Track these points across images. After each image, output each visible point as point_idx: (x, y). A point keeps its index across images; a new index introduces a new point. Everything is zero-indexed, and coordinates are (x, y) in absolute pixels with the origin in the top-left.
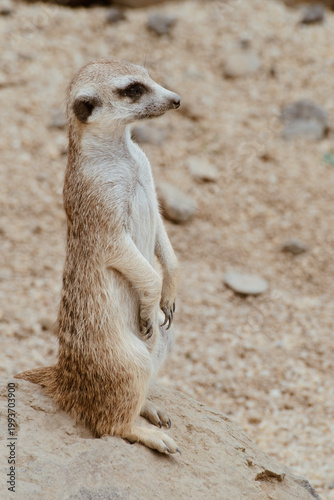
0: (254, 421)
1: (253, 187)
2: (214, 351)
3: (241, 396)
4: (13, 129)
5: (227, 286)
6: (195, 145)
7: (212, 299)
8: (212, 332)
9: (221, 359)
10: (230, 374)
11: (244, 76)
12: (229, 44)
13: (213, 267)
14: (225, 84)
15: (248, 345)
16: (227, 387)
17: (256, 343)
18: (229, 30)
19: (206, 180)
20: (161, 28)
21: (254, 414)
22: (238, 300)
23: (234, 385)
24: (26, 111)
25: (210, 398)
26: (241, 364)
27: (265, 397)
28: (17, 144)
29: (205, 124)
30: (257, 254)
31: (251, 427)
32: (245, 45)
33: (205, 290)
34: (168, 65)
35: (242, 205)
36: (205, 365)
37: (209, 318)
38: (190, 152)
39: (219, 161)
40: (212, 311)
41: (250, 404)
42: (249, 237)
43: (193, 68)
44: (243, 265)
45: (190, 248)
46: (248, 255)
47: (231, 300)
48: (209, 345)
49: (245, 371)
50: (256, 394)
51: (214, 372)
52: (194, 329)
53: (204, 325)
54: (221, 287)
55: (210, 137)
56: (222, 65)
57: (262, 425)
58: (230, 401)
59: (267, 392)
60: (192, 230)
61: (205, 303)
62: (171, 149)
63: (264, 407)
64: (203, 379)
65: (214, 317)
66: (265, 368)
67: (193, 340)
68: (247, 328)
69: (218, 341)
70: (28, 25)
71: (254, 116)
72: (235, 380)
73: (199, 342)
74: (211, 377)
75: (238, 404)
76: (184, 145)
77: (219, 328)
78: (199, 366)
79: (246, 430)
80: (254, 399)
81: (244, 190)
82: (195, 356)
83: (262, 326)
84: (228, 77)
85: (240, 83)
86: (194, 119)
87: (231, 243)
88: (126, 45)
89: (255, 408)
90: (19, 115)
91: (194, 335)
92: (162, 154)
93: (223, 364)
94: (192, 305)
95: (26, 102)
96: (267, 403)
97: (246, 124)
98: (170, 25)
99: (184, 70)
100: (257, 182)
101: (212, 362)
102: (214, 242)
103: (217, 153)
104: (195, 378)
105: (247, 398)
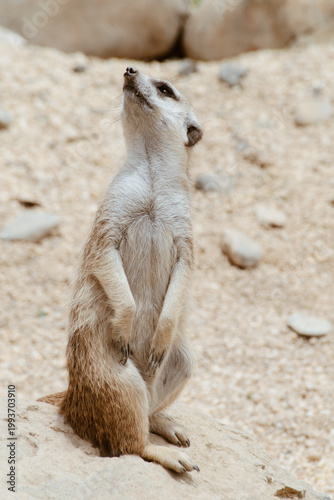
0: (313, 459)
1: (321, 231)
2: (275, 392)
3: (301, 435)
4: (83, 182)
5: (291, 328)
6: (263, 191)
7: (275, 342)
8: (274, 373)
9: (282, 400)
10: (290, 414)
11: (315, 124)
12: (301, 92)
13: (279, 311)
14: (296, 131)
15: (310, 385)
16: (287, 426)
17: (318, 383)
18: (301, 79)
19: (274, 226)
20: (233, 79)
21: (314, 452)
22: (301, 341)
23: (294, 425)
24: (96, 163)
25: (270, 437)
26: (303, 404)
27: (326, 436)
28: (86, 195)
29: (273, 171)
30: (325, 298)
31: (310, 466)
32: (317, 92)
33: (269, 333)
34: (239, 115)
35: (310, 249)
36: (266, 405)
37: (271, 359)
38: (257, 199)
39: (287, 206)
40: (275, 353)
41: (310, 443)
42: (317, 281)
43: (264, 117)
44: (310, 309)
45: (256, 293)
46: (315, 298)
47: (294, 341)
48: (271, 386)
49: (306, 411)
50: (317, 433)
51: (274, 412)
52: (256, 371)
53: (266, 367)
54: (285, 329)
55: (278, 183)
56: (293, 113)
57: (320, 463)
58: (290, 440)
59: (328, 431)
60: (258, 274)
61: (268, 345)
62: (238, 197)
63: (324, 446)
64: (264, 420)
65: (277, 359)
66: (325, 408)
67: (256, 382)
68: (309, 369)
69: (279, 382)
70: (100, 80)
71: (323, 162)
72: (295, 420)
73: (260, 384)
74: (271, 416)
75: (298, 443)
76: (252, 191)
77: (282, 369)
78: (260, 407)
79: (305, 468)
80: (314, 437)
81: (312, 235)
82: (256, 397)
83: (325, 367)
84: (299, 124)
85: (310, 130)
86: (263, 166)
87: (297, 287)
88: (198, 96)
89: (315, 446)
90: (89, 168)
91: (256, 377)
92: (230, 202)
93: (284, 404)
94: (255, 347)
95: (96, 155)
96: (327, 441)
97: (315, 170)
98: (242, 76)
99: (255, 118)
100: (325, 227)
101: (274, 403)
102: (281, 286)
103: (284, 199)
104: (255, 419)
105: (307, 437)
